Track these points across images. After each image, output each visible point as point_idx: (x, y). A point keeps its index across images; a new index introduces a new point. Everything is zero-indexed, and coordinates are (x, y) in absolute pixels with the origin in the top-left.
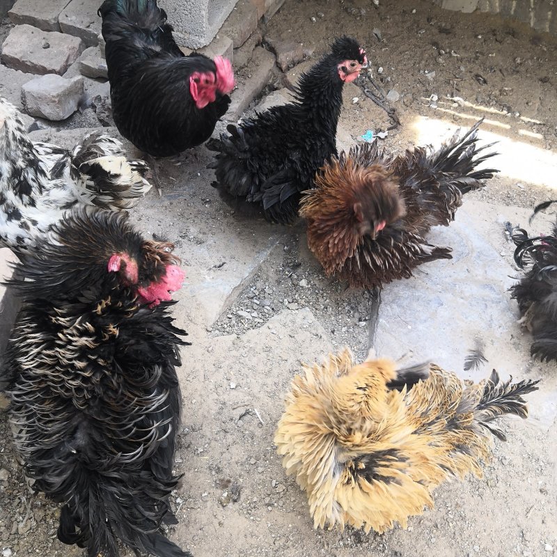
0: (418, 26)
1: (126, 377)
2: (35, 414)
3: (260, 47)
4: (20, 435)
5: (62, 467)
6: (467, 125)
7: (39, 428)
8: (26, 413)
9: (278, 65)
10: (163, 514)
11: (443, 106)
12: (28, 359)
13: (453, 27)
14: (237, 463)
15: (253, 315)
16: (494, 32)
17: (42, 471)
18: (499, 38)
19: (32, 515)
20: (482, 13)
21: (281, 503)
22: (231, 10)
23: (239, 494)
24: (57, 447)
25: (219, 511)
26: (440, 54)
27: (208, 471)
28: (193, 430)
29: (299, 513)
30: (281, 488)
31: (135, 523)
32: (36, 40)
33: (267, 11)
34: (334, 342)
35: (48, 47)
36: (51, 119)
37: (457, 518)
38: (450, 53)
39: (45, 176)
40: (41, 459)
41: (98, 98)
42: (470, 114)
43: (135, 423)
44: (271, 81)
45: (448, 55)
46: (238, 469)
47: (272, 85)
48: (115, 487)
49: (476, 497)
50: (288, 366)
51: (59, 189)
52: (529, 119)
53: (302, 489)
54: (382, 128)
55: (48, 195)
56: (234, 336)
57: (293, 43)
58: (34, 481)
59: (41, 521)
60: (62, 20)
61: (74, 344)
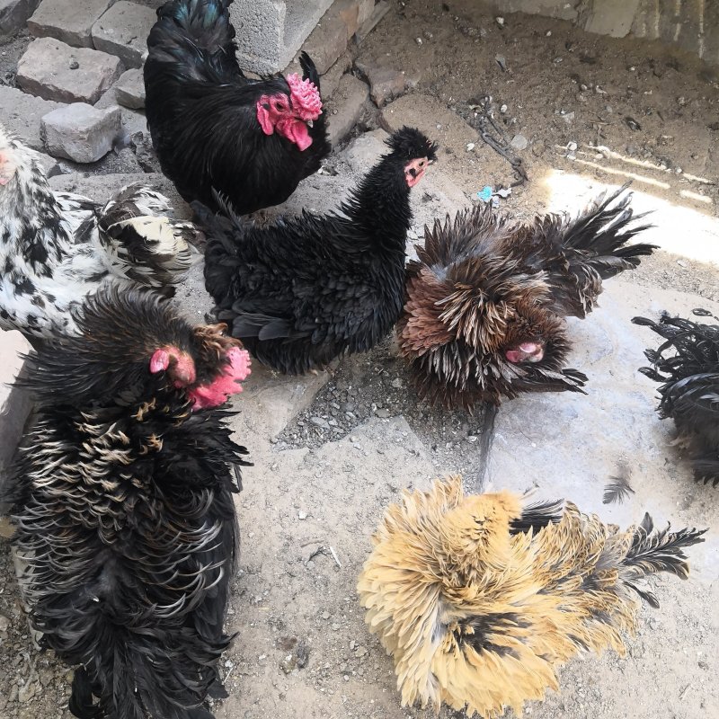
0: (553, 53)
1: (168, 504)
2: (47, 548)
3: (349, 75)
4: (27, 574)
5: (80, 619)
6: (614, 182)
7: (53, 566)
8: (36, 545)
9: (372, 98)
10: (209, 684)
11: (583, 157)
12: (43, 475)
13: (598, 55)
14: (305, 617)
15: (332, 423)
16: (651, 63)
17: (53, 623)
18: (657, 72)
19: (37, 677)
20: (636, 39)
21: (361, 671)
22: (313, 27)
23: (307, 657)
24: (74, 592)
25: (281, 679)
26: (581, 90)
27: (267, 626)
28: (250, 572)
29: (384, 686)
30: (361, 652)
31: (172, 695)
32: (61, 58)
33: (360, 29)
34: (435, 462)
35: (77, 67)
36: (78, 161)
37: (589, 698)
38: (594, 88)
39: (67, 238)
40: (53, 608)
41: (140, 136)
42: (618, 169)
43: (177, 564)
44: (362, 119)
45: (591, 91)
46: (306, 625)
47: (363, 124)
48: (147, 647)
49: (615, 670)
50: (375, 491)
51: (85, 256)
52: (694, 177)
53: (388, 653)
54: (504, 184)
55: (70, 263)
56: (306, 450)
57: (392, 70)
58: (42, 634)
59: (48, 686)
60: (96, 33)
61: (103, 458)
